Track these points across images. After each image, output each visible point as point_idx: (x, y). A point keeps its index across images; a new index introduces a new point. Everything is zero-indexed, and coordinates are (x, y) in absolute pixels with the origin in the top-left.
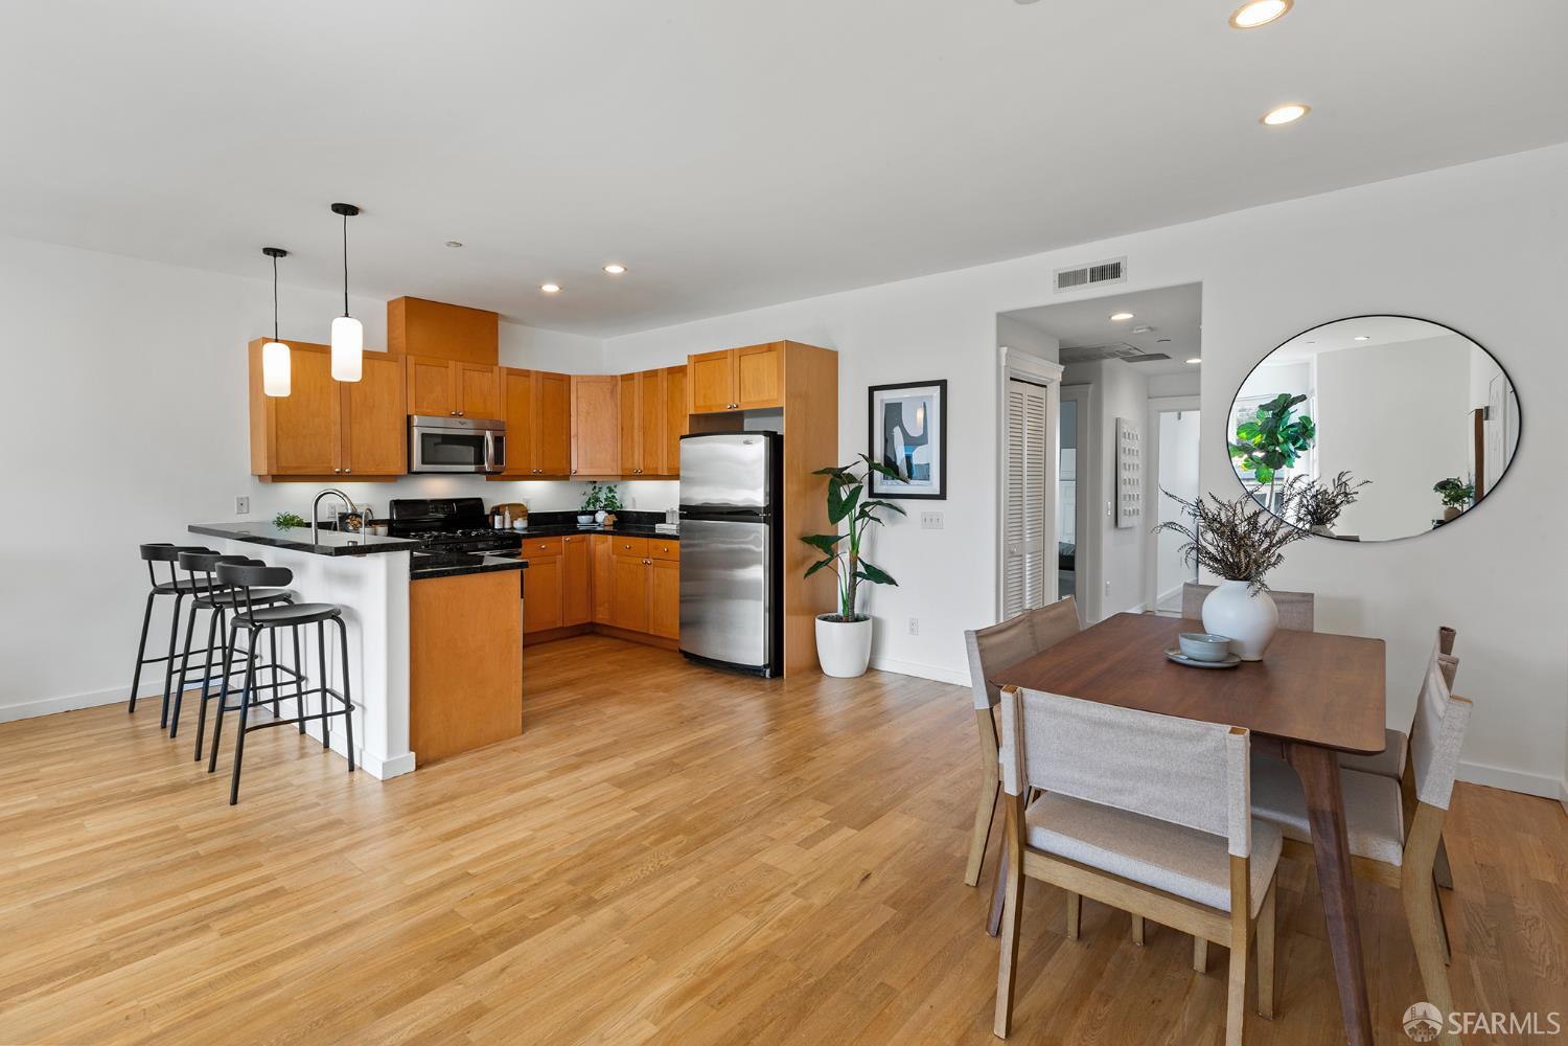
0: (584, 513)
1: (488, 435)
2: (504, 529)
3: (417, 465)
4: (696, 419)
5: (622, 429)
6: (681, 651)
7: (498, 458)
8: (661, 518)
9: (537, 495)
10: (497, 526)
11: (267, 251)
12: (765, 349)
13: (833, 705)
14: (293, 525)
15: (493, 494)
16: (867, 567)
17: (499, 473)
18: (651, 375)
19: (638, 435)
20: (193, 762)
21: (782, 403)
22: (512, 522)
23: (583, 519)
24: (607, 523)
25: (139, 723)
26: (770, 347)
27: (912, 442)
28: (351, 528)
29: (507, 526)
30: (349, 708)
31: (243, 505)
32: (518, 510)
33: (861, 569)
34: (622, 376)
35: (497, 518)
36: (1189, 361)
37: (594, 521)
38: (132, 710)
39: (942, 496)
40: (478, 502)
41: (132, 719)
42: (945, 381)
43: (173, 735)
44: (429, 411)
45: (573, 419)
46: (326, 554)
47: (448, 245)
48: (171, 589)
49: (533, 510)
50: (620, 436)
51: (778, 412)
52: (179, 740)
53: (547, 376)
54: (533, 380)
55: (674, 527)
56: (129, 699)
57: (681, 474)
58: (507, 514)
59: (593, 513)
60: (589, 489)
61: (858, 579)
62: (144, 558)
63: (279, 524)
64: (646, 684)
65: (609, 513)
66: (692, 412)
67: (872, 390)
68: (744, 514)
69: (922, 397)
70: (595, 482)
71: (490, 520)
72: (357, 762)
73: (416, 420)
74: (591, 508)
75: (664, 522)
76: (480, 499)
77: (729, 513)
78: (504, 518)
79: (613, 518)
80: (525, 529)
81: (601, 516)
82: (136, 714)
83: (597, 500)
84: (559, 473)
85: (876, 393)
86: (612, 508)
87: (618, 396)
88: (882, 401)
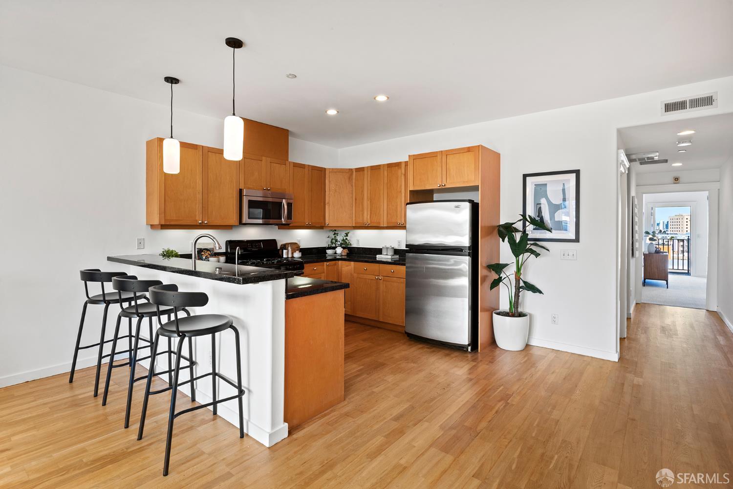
0: (329, 248)
1: (284, 201)
2: (288, 258)
3: (245, 219)
4: (414, 193)
5: (356, 199)
6: (406, 333)
7: (289, 216)
8: (379, 251)
9: (305, 237)
10: (285, 256)
11: (168, 79)
12: (466, 150)
13: (505, 367)
14: (173, 256)
15: (282, 237)
16: (525, 282)
17: (289, 224)
18: (375, 169)
19: (366, 203)
20: (123, 429)
21: (478, 183)
22: (292, 253)
23: (329, 252)
24: (343, 254)
25: (77, 392)
26: (469, 150)
27: (555, 208)
28: (204, 258)
29: (290, 256)
30: (241, 392)
31: (141, 244)
32: (295, 246)
33: (522, 284)
34: (356, 169)
35: (285, 251)
36: (673, 165)
37: (336, 253)
38: (71, 381)
39: (577, 240)
40: (274, 242)
41: (72, 388)
42: (579, 170)
43: (104, 404)
44: (251, 186)
45: (327, 193)
46: (216, 279)
47: (288, 76)
48: (101, 301)
49: (303, 246)
50: (354, 204)
51: (475, 188)
52: (109, 408)
53: (314, 168)
54: (306, 170)
55: (390, 257)
56: (70, 371)
57: (407, 226)
58: (290, 248)
59: (334, 248)
60: (332, 235)
61: (521, 290)
62: (82, 279)
63: (164, 255)
64: (397, 356)
65: (344, 248)
66: (412, 189)
67: (525, 176)
68: (455, 251)
69: (561, 180)
70: (335, 230)
71: (280, 252)
72: (245, 431)
73: (244, 192)
74: (334, 245)
75: (381, 253)
76: (275, 240)
77: (443, 250)
78: (288, 251)
79: (346, 251)
80: (300, 258)
81: (339, 250)
82: (74, 384)
83: (336, 241)
84: (318, 225)
85: (528, 178)
86: (345, 245)
87: (354, 181)
88: (532, 183)
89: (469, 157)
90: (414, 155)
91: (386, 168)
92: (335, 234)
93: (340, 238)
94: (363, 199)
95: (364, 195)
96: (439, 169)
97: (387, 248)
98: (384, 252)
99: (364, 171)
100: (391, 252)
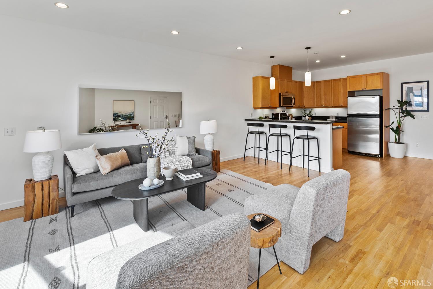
0: (303, 117)
1: (293, 97)
3: (281, 104)
4: (350, 92)
5: (317, 95)
11: (271, 57)
12: (376, 74)
17: (294, 107)
21: (382, 87)
24: (309, 119)
27: (416, 97)
38: (244, 160)
39: (428, 111)
42: (428, 81)
50: (316, 97)
51: (381, 90)
55: (335, 120)
56: (244, 157)
57: (348, 106)
60: (303, 111)
65: (309, 117)
66: (349, 90)
67: (402, 84)
68: (371, 116)
69: (420, 85)
73: (282, 94)
77: (366, 116)
81: (307, 118)
83: (306, 113)
85: (403, 85)
86: (310, 115)
87: (316, 87)
88: (406, 86)
89: (378, 77)
90: (350, 76)
91: (332, 81)
92: (305, 110)
93: (308, 112)
94: (321, 94)
95: (321, 93)
96: (363, 82)
97: (332, 116)
98: (331, 118)
99: (321, 82)
100: (334, 118)
